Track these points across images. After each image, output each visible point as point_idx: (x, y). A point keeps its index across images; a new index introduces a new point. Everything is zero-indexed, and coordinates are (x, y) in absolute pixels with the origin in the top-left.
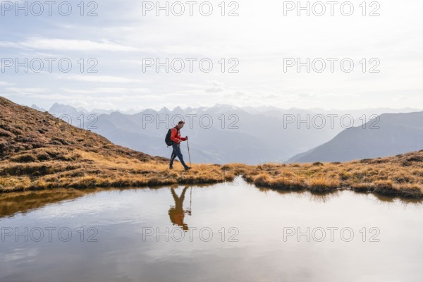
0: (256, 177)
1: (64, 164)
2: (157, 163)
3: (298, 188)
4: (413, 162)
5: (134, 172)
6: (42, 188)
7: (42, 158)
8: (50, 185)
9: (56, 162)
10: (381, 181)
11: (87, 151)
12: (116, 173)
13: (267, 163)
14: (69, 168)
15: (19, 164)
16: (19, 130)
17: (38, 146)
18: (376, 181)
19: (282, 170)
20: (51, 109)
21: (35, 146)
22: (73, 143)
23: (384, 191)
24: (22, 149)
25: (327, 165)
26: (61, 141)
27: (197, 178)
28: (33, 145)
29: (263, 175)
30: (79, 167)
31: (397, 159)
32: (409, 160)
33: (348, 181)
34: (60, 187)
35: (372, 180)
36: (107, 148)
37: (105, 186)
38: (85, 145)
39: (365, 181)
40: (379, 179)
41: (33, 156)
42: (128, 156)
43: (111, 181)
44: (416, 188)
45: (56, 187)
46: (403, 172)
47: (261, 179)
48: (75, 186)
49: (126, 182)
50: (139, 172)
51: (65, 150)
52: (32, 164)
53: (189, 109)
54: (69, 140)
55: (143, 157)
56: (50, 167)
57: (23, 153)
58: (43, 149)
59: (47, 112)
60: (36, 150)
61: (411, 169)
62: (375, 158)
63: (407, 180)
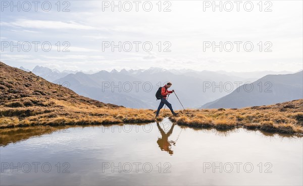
0: (178, 119)
1: (43, 109)
2: (108, 109)
3: (207, 126)
4: (288, 109)
5: (92, 115)
6: (27, 125)
7: (27, 104)
8: (33, 123)
9: (37, 107)
10: (265, 122)
11: (59, 100)
12: (80, 115)
13: (186, 109)
14: (46, 112)
15: (11, 108)
16: (10, 84)
17: (24, 96)
18: (262, 122)
19: (196, 114)
20: (34, 69)
21: (22, 96)
22: (49, 94)
23: (267, 129)
24: (13, 98)
25: (228, 110)
26: (40, 92)
27: (137, 119)
28: (21, 95)
29: (183, 117)
30: (54, 111)
31: (277, 106)
32: (285, 107)
33: (242, 121)
34: (40, 124)
35: (259, 121)
36: (74, 98)
37: (72, 124)
38: (58, 96)
39: (254, 121)
40: (264, 120)
41: (20, 103)
42: (88, 103)
43: (76, 121)
44: (290, 127)
45: (37, 125)
46: (281, 115)
47: (181, 120)
48: (51, 124)
49: (87, 121)
50: (96, 115)
51: (44, 99)
52: (20, 109)
53: (132, 71)
54: (47, 91)
55: (99, 104)
56: (33, 111)
57: (14, 101)
58: (28, 98)
59: (31, 72)
60: (23, 98)
61: (286, 114)
62: (261, 106)
63: (283, 121)
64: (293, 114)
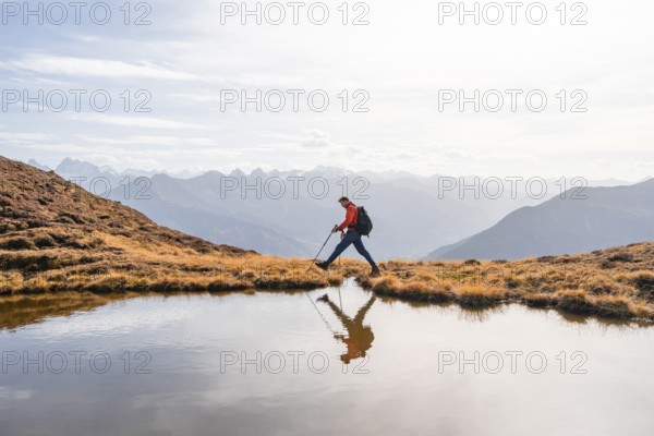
0: (376, 281)
1: (76, 254)
2: (222, 256)
3: (441, 299)
4: (618, 263)
5: (187, 269)
6: (41, 291)
7: (42, 244)
8: (55, 286)
9: (65, 250)
10: (568, 291)
11: (114, 234)
12: (158, 270)
13: (394, 260)
14: (84, 261)
15: (6, 252)
16: (8, 199)
17: (37, 225)
18: (561, 291)
19: (417, 272)
20: (59, 166)
21: (32, 225)
22: (91, 221)
23: (572, 306)
24: (10, 229)
26: (72, 217)
28: (29, 223)
29: (387, 278)
30: (101, 259)
31: (593, 257)
32: (611, 260)
33: (518, 289)
34: (71, 289)
35: (554, 290)
36: (146, 230)
37: (141, 290)
38: (111, 225)
39: (544, 290)
40: (565, 287)
41: (27, 239)
42: (178, 243)
43: (150, 282)
44: (622, 302)
45: (64, 289)
46: (602, 277)
47: (384, 283)
48: (94, 289)
49: (174, 284)
50: (194, 269)
51: (79, 232)
52: (26, 253)
53: (275, 175)
54: (87, 216)
55: (201, 246)
56: (55, 258)
57: (13, 235)
58: (45, 229)
59: (52, 172)
60: (34, 230)
61: (615, 274)
62: (560, 255)
63: (608, 290)
64: (630, 275)
